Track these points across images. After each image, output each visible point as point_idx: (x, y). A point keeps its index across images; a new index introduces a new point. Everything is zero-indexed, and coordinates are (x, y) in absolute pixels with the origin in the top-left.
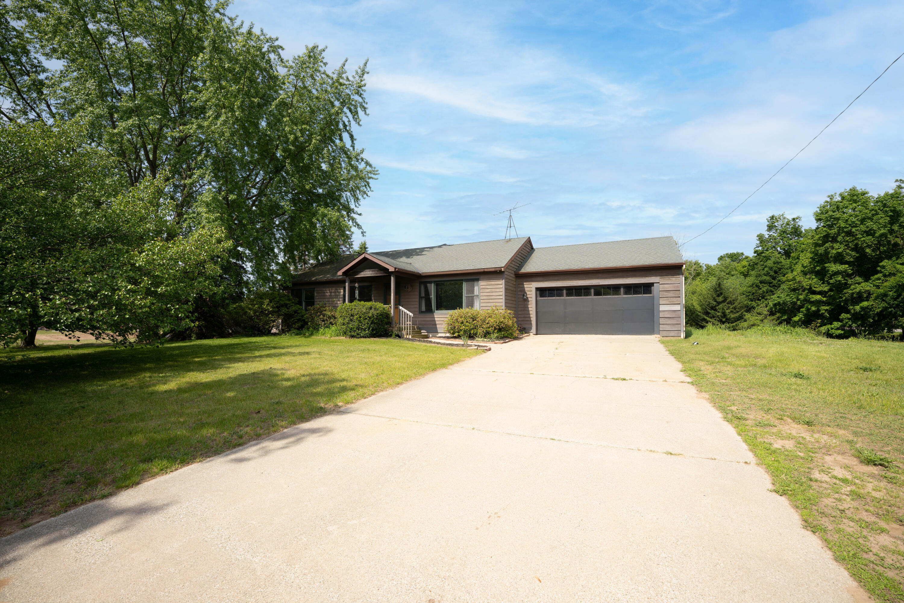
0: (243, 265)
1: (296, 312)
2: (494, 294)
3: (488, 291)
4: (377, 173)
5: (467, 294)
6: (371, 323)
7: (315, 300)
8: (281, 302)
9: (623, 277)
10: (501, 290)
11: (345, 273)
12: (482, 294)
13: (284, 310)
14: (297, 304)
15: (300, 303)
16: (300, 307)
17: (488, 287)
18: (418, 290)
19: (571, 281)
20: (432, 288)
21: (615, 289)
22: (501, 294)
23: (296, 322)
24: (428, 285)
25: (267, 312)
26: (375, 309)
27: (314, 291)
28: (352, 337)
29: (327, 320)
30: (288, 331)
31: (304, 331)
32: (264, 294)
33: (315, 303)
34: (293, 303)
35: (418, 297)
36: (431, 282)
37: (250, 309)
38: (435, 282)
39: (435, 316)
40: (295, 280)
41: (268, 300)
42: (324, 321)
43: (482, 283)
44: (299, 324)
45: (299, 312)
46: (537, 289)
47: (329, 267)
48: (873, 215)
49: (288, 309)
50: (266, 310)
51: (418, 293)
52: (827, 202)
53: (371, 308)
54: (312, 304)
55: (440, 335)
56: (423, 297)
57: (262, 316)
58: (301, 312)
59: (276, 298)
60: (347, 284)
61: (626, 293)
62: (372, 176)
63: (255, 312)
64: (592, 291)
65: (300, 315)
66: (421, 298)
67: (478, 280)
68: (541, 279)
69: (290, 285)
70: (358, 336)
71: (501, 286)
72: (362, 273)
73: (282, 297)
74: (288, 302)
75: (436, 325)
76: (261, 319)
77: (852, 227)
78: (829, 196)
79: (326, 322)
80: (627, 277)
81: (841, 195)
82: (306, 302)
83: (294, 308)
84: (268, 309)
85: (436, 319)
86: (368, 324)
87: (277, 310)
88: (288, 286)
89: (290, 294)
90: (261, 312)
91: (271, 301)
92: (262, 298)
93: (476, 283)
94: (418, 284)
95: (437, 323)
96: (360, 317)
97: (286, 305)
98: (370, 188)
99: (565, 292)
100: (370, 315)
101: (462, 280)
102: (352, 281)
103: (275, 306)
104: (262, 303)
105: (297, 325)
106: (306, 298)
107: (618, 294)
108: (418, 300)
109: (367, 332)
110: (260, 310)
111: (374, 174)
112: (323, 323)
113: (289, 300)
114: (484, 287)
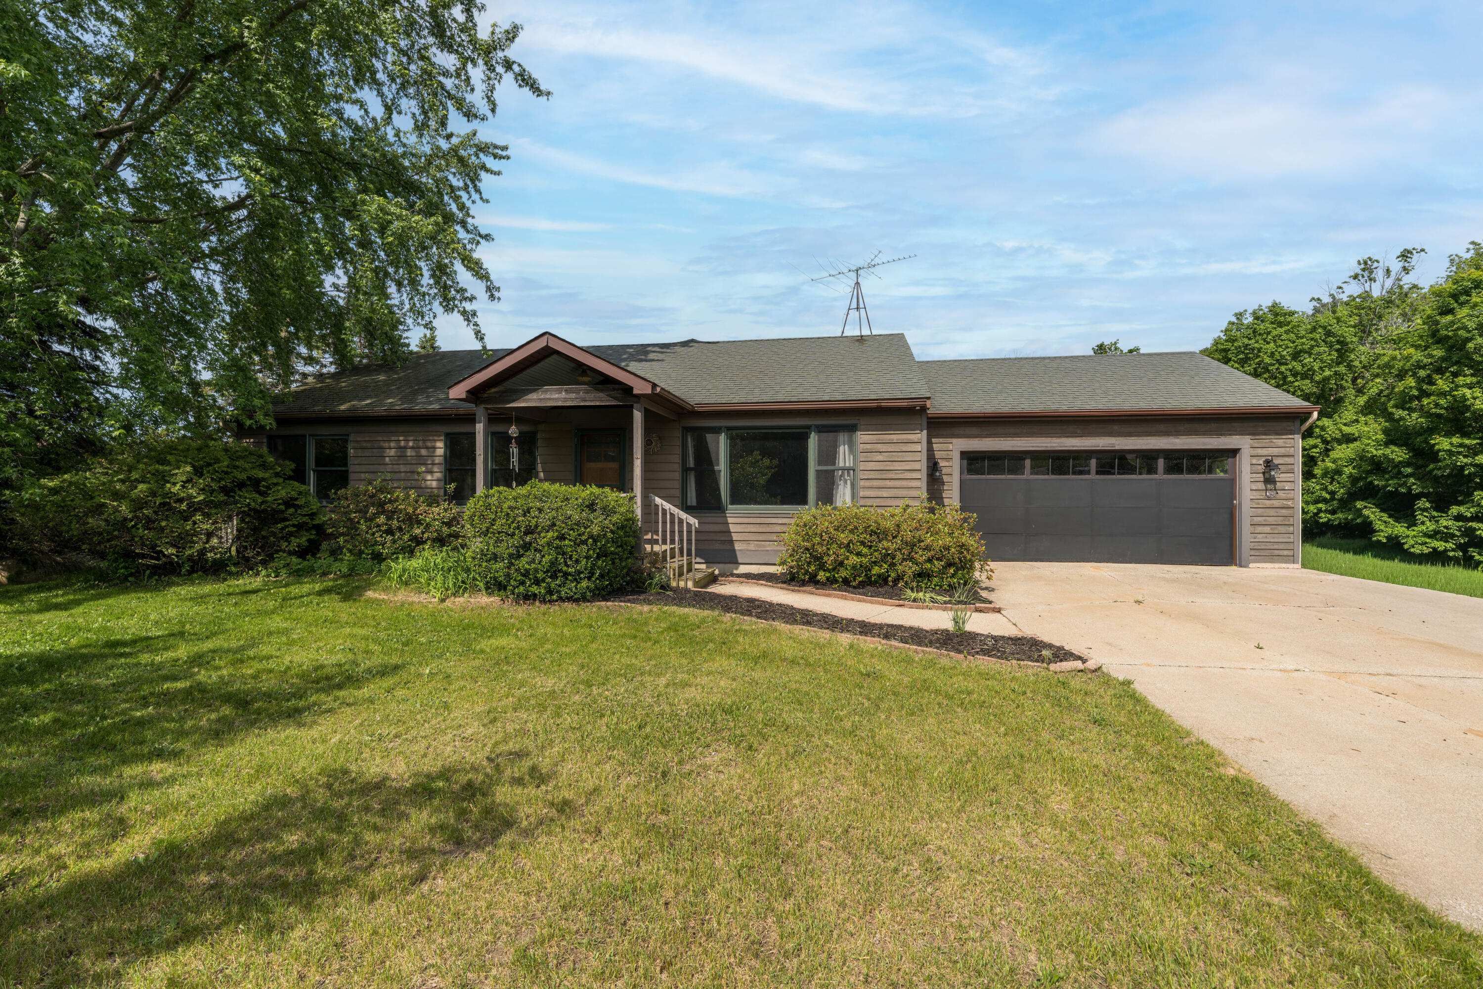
0: (98, 363)
1: (289, 503)
2: (897, 466)
3: (880, 457)
4: (504, 153)
5: (820, 463)
6: (598, 557)
7: (352, 468)
8: (236, 473)
9: (1167, 434)
10: (917, 457)
11: (475, 394)
12: (862, 466)
13: (249, 498)
14: (290, 478)
15: (299, 476)
16: (303, 488)
17: (880, 447)
18: (678, 451)
19: (1048, 440)
20: (721, 446)
21: (1148, 458)
22: (917, 466)
23: (291, 534)
24: (709, 437)
25: (184, 506)
26: (604, 509)
27: (346, 441)
28: (529, 598)
29: (400, 529)
30: (264, 563)
31: (323, 560)
32: (171, 448)
33: (352, 476)
34: (277, 475)
35: (678, 467)
36: (717, 431)
37: (117, 496)
38: (729, 429)
39: (730, 520)
40: (281, 408)
41: (189, 469)
42: (390, 532)
43: (863, 437)
44: (303, 540)
45: (300, 502)
46: (964, 455)
47: (382, 378)
48: (1312, 347)
49: (262, 494)
50: (180, 501)
51: (677, 458)
52: (1233, 324)
53: (591, 507)
54: (343, 479)
55: (743, 569)
56: (691, 469)
57: (167, 518)
58: (307, 503)
59: (218, 461)
60: (480, 427)
61: (1169, 470)
62: (490, 162)
63: (138, 505)
64: (1093, 462)
65: (306, 511)
66: (686, 470)
67: (852, 429)
68: (974, 430)
69: (269, 423)
70: (550, 597)
71: (918, 447)
72: (534, 396)
73: (239, 458)
74: (261, 474)
75: (731, 542)
76: (162, 529)
77: (1281, 364)
78: (1236, 315)
79: (398, 534)
80: (1177, 434)
81: (1254, 313)
82: (320, 475)
83: (283, 493)
84: (190, 497)
85: (732, 528)
86: (587, 558)
87: (222, 497)
88: (262, 427)
89: (265, 450)
90: (163, 504)
91: (198, 472)
92: (163, 462)
93: (842, 437)
94: (678, 434)
95: (735, 537)
96: (562, 538)
97: (255, 484)
98: (478, 191)
99: (1028, 463)
100: (595, 530)
101: (809, 427)
102: (496, 418)
103: (215, 485)
104: (163, 478)
105: (295, 541)
106: (319, 462)
107: (1152, 470)
108: (678, 476)
109: (584, 584)
110: (159, 501)
111: (495, 156)
112: (389, 538)
113: (264, 466)
114: (868, 446)
